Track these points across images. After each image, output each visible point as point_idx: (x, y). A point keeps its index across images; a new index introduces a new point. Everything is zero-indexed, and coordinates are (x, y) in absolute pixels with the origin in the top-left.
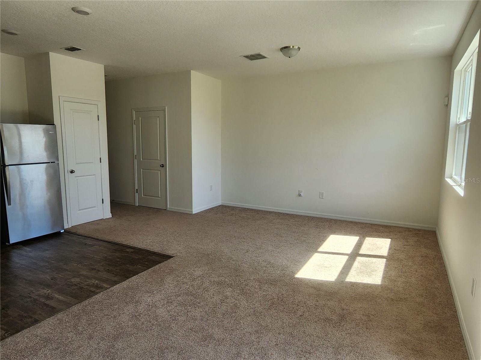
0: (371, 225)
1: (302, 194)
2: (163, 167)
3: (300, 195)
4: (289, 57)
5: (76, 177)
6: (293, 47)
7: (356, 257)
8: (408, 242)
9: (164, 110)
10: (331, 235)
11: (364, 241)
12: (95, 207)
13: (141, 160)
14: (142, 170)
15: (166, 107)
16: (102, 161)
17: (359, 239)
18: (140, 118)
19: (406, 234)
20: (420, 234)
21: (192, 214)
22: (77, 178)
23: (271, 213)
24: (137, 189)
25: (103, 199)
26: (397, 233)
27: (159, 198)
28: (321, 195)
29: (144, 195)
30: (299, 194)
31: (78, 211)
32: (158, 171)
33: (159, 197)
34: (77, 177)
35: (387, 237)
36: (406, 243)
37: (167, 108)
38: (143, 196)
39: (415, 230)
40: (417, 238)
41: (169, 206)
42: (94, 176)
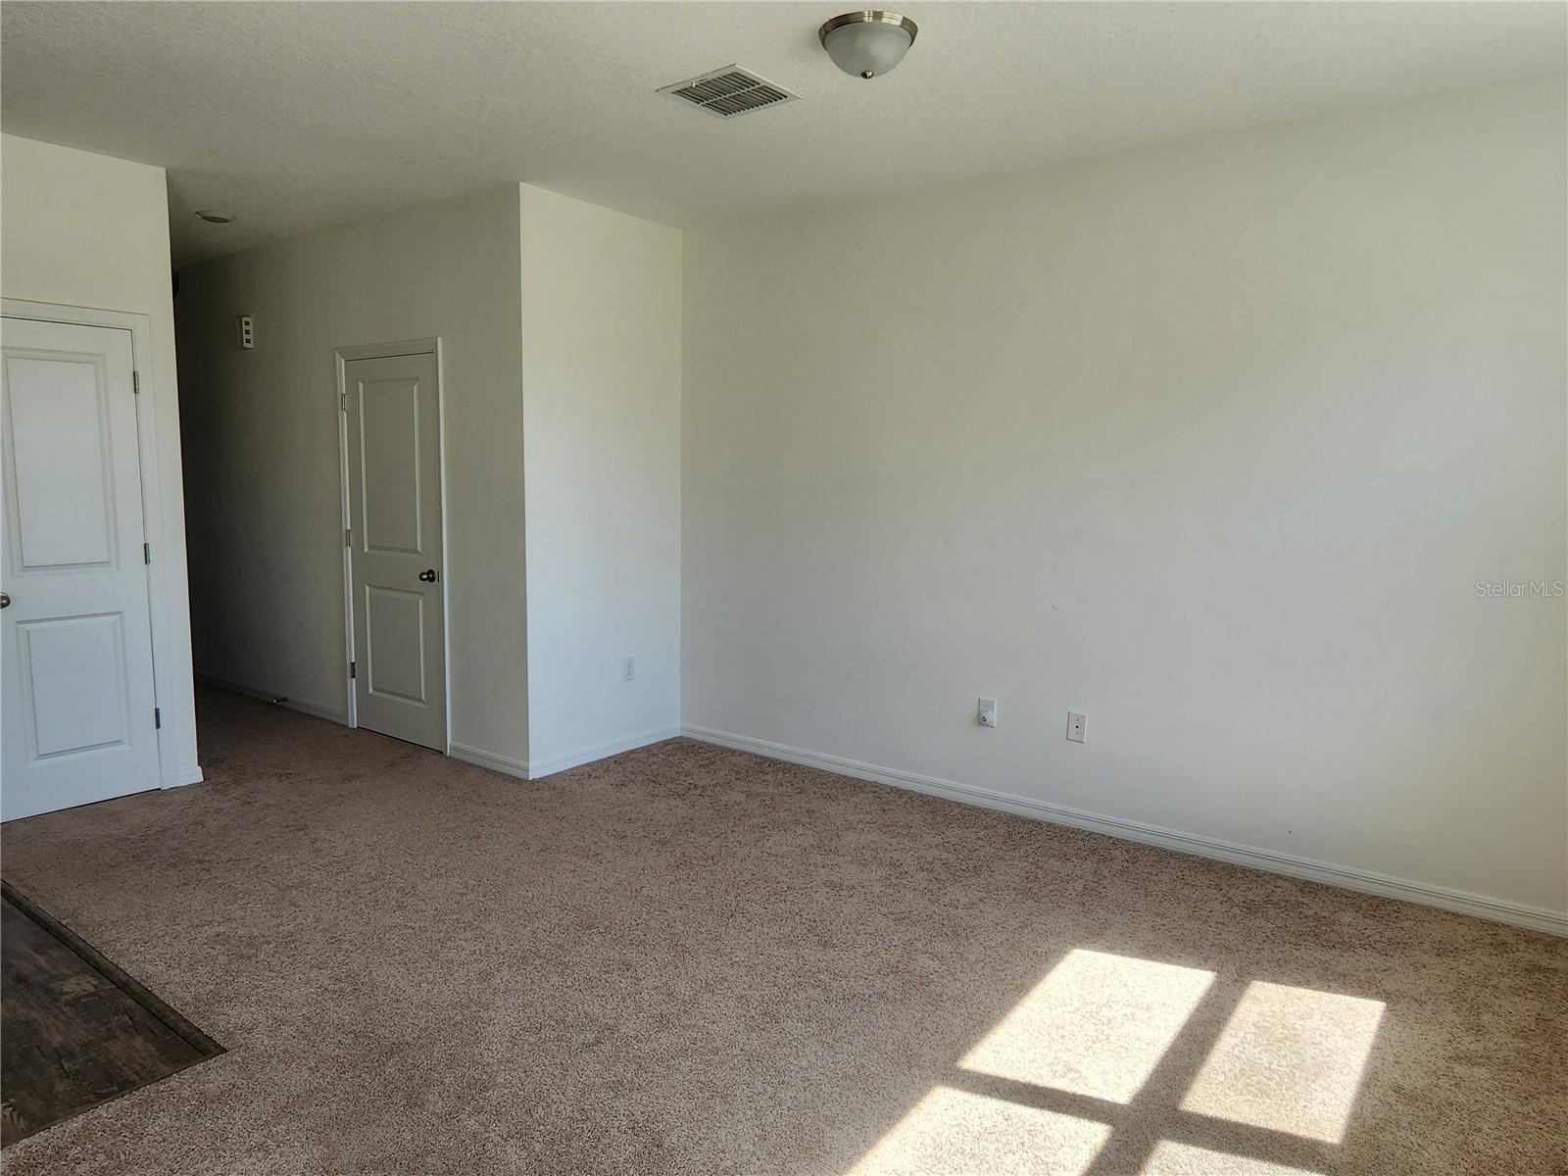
0: (1302, 891)
1: (992, 717)
2: (432, 580)
3: (982, 721)
4: (864, 75)
5: (20, 622)
6: (878, 15)
7: (1156, 1138)
8: (1478, 1030)
9: (434, 352)
10: (1074, 946)
11: (1235, 1001)
12: (119, 742)
13: (366, 550)
14: (367, 588)
15: (439, 339)
16: (151, 557)
17: (1209, 993)
18: (361, 385)
19: (1478, 966)
20: (1556, 971)
21: (528, 781)
22: (27, 627)
23: (855, 786)
24: (353, 664)
25: (157, 711)
26: (1425, 959)
27: (420, 705)
28: (1075, 725)
29: (374, 689)
30: (979, 714)
31: (35, 760)
32: (419, 596)
33: (420, 700)
34: (26, 622)
35: (1364, 987)
36: (1468, 1043)
37: (443, 341)
38: (371, 690)
39: (1529, 937)
40: (1537, 1006)
41: (453, 739)
42: (117, 617)
